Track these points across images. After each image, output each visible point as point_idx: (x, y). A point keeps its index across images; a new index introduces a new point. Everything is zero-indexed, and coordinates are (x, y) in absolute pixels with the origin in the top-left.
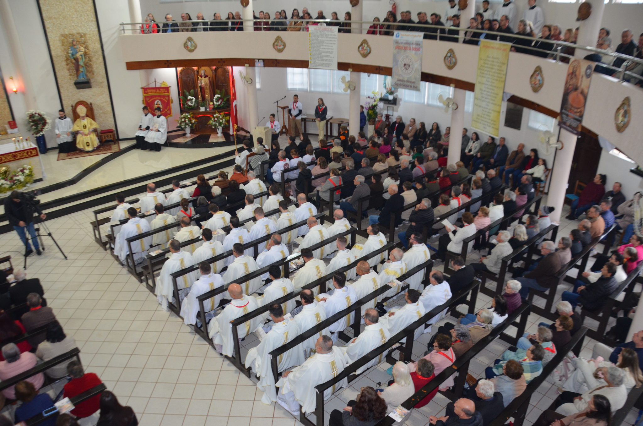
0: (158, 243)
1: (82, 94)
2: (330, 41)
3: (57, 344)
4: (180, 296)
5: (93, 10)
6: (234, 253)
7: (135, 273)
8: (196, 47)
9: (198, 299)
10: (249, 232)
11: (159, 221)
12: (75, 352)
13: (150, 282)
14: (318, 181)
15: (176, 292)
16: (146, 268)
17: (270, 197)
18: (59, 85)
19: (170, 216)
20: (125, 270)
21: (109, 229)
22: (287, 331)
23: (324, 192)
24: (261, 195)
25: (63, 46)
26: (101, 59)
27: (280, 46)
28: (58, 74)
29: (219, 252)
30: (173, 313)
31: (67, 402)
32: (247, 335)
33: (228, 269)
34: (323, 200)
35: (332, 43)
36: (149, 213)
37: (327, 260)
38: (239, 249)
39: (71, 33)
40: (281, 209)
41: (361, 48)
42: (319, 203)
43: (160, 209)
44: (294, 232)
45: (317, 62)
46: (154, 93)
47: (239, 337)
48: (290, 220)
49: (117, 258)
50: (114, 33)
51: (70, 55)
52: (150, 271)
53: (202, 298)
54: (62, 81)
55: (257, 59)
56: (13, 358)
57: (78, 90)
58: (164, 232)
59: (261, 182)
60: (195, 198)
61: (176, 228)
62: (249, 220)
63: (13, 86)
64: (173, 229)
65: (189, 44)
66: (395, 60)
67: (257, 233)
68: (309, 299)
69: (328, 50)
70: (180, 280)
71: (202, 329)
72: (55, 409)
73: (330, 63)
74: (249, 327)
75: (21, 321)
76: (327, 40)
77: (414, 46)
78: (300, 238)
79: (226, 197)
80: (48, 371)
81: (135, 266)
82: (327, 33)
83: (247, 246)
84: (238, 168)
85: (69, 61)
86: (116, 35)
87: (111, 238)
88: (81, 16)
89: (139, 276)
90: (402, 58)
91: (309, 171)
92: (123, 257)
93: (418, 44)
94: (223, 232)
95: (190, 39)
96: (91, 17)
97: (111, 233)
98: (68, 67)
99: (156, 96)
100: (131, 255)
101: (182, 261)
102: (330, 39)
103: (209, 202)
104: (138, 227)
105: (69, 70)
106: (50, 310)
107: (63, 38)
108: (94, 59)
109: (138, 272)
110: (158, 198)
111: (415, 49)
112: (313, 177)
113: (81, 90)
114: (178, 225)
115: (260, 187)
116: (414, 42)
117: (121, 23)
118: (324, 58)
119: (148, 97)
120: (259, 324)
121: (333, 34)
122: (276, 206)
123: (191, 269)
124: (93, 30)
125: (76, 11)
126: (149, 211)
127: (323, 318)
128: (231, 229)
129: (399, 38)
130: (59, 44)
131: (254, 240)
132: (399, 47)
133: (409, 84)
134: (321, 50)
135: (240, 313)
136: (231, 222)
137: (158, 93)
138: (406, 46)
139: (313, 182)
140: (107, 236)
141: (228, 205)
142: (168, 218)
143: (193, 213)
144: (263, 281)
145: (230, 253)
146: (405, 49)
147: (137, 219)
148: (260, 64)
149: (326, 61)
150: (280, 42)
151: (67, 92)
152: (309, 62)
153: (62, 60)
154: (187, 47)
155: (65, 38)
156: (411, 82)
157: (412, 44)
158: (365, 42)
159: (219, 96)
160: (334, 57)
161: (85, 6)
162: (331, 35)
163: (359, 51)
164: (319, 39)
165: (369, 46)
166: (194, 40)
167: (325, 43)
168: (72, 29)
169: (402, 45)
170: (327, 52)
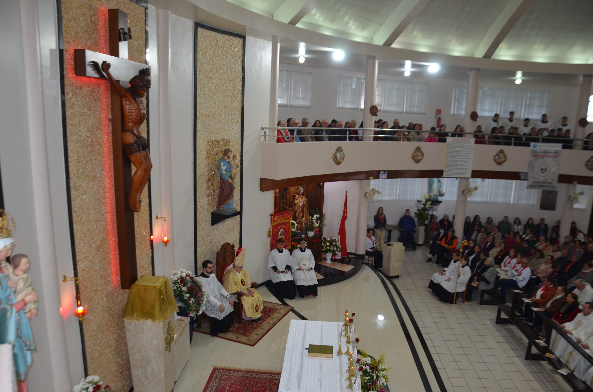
1: (216, 231)
2: (467, 151)
8: (343, 159)
25: (208, 160)
27: (419, 157)
28: (198, 204)
35: (467, 154)
39: (217, 139)
41: (496, 158)
45: (452, 171)
46: (280, 220)
50: (254, 141)
51: (223, 172)
54: (200, 214)
55: (383, 172)
57: (213, 227)
65: (338, 155)
66: (531, 165)
69: (464, 160)
73: (464, 171)
76: (464, 151)
77: (552, 154)
82: (464, 144)
85: (209, 183)
86: (256, 143)
88: (228, 115)
90: (539, 164)
93: (556, 152)
95: (339, 150)
99: (281, 224)
102: (467, 150)
105: (208, 196)
107: (209, 146)
111: (553, 157)
113: (216, 226)
116: (553, 151)
118: (459, 167)
119: (274, 226)
121: (469, 145)
124: (237, 135)
125: (225, 107)
129: (536, 148)
132: (535, 155)
133: (545, 184)
134: (457, 159)
138: (543, 154)
146: (543, 157)
148: (386, 175)
149: (461, 170)
150: (419, 152)
151: (202, 232)
152: (444, 171)
153: (204, 182)
154: (335, 159)
155: (211, 146)
156: (547, 183)
157: (551, 152)
158: (502, 151)
159: (318, 216)
160: (468, 166)
161: (233, 101)
162: (468, 146)
163: (495, 160)
164: (456, 149)
165: (505, 156)
166: (343, 151)
167: (462, 153)
168: (219, 132)
169: (539, 154)
170: (462, 161)
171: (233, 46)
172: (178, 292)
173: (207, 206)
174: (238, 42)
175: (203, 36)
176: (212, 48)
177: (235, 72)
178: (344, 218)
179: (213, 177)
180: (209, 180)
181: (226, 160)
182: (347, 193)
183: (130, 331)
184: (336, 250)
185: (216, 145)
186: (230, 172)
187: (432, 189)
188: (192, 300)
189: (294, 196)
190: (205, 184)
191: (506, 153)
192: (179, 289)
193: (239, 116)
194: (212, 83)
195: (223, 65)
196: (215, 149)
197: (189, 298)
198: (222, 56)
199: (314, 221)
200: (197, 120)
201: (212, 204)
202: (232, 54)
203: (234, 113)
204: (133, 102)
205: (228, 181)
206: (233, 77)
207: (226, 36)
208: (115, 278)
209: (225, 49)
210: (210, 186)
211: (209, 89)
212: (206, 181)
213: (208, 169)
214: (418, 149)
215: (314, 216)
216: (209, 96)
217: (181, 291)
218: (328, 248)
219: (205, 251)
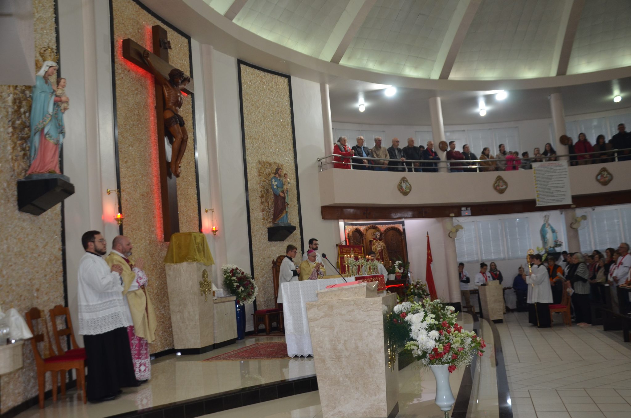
1: (274, 248)
2: (560, 175)
5: (291, 138)
8: (410, 190)
18: (251, 231)
25: (260, 177)
26: (296, 202)
27: (502, 186)
28: (251, 214)
35: (562, 178)
39: (268, 161)
41: (599, 177)
45: (546, 198)
51: (275, 187)
54: (254, 226)
55: (464, 206)
57: (270, 243)
63: (208, 223)
65: (404, 185)
69: (558, 185)
73: (563, 197)
76: (556, 175)
82: (555, 168)
85: (263, 199)
88: (279, 142)
95: (404, 180)
98: (262, 207)
105: (263, 211)
113: (274, 243)
118: (555, 194)
121: (562, 168)
124: (290, 161)
125: (275, 135)
130: (256, 173)
134: (549, 186)
148: (468, 212)
149: (557, 196)
150: (501, 181)
151: (258, 243)
152: (537, 200)
153: (257, 197)
154: (401, 189)
155: (262, 166)
158: (604, 170)
159: (400, 262)
160: (566, 191)
161: (283, 130)
162: (560, 169)
163: (598, 180)
164: (546, 175)
165: (609, 174)
166: (409, 181)
167: (554, 178)
168: (270, 156)
170: (557, 187)
171: (278, 84)
172: (228, 282)
173: (263, 220)
174: (283, 81)
175: (247, 72)
176: (256, 82)
177: (283, 105)
178: (429, 261)
179: (266, 194)
180: (262, 196)
181: (277, 178)
182: (428, 235)
183: (169, 275)
184: (422, 293)
185: (268, 166)
186: (282, 188)
187: (546, 240)
188: (241, 288)
189: (371, 241)
190: (258, 199)
191: (611, 171)
192: (229, 278)
193: (291, 145)
194: (259, 112)
195: (269, 98)
196: (266, 169)
197: (238, 287)
198: (267, 91)
199: (396, 267)
200: (246, 140)
201: (267, 220)
202: (278, 90)
203: (285, 141)
204: (171, 87)
205: (280, 195)
206: (281, 110)
207: (270, 75)
208: (159, 233)
209: (270, 85)
210: (264, 202)
211: (257, 116)
212: (259, 197)
213: (261, 186)
214: (499, 178)
215: (396, 262)
216: (257, 122)
217: (231, 280)
218: (412, 290)
219: (262, 264)
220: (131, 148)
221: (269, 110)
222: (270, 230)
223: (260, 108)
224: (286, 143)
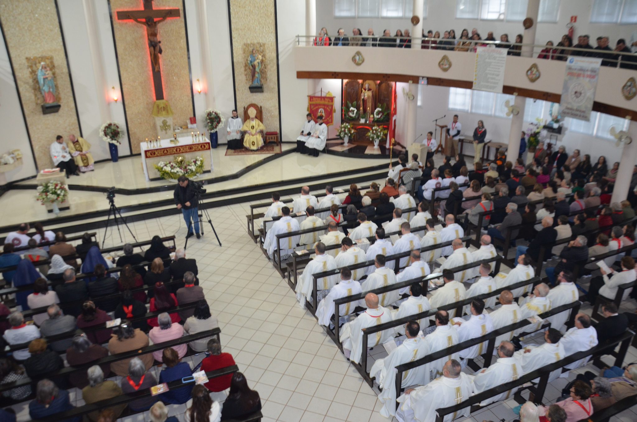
0: (305, 243)
1: (255, 97)
2: (498, 63)
3: (202, 321)
4: (318, 296)
5: (274, 23)
6: (376, 263)
7: (279, 268)
8: (363, 61)
9: (334, 303)
10: (393, 244)
11: (309, 222)
12: (217, 331)
13: (292, 279)
14: (469, 203)
15: (315, 292)
16: (290, 265)
17: (418, 214)
18: (236, 88)
19: (320, 220)
20: (271, 264)
21: (262, 224)
22: (416, 349)
23: (473, 215)
24: (409, 210)
25: (244, 54)
26: (275, 67)
27: (445, 65)
28: (236, 79)
29: (361, 260)
30: (308, 311)
31: (203, 375)
32: (377, 345)
33: (368, 278)
34: (471, 224)
35: (499, 66)
36: (300, 214)
37: (467, 285)
38: (381, 260)
39: (252, 42)
40: (428, 227)
41: (529, 72)
42: (466, 226)
43: (311, 211)
44: (438, 251)
45: (482, 83)
46: (318, 102)
47: (369, 346)
48: (435, 239)
49: (265, 252)
50: (290, 44)
51: (249, 62)
52: (294, 268)
53: (338, 302)
54: (239, 84)
55: (421, 77)
56: (166, 326)
57: (252, 94)
58: (312, 234)
59: (412, 198)
60: (345, 205)
61: (323, 231)
62: (394, 233)
63: (198, 87)
64: (320, 232)
65: (357, 58)
66: (566, 87)
67: (401, 248)
68: (444, 321)
69: (495, 72)
70: (320, 281)
71: (334, 331)
72: (193, 378)
73: (494, 85)
74: (379, 338)
75: (175, 294)
76: (495, 62)
77: (589, 73)
78: (443, 258)
79: (375, 208)
80: (191, 343)
81: (280, 261)
82: (495, 55)
83: (390, 258)
84: (391, 181)
85: (247, 68)
86: (291, 46)
87: (263, 232)
88: (263, 27)
89: (283, 271)
90: (573, 86)
91: (461, 193)
92: (270, 252)
93: (593, 71)
94: (368, 242)
95: (358, 53)
96: (272, 29)
97: (263, 228)
98: (246, 73)
99: (320, 105)
100: (278, 251)
101: (325, 264)
102: (498, 61)
103: (358, 211)
104: (289, 226)
105: (246, 75)
106: (201, 290)
107: (245, 47)
108: (269, 67)
109: (282, 268)
110: (310, 201)
111: (590, 76)
112: (464, 199)
113: (254, 94)
114: (326, 228)
115: (410, 202)
116: (590, 69)
117: (297, 35)
118: (490, 80)
119: (313, 105)
120: (390, 336)
121: (502, 56)
122: (423, 223)
123: (332, 273)
124: (272, 40)
125: (259, 23)
126: (301, 212)
127: (455, 342)
128: (376, 240)
129: (573, 64)
130: (241, 52)
131: (397, 253)
132: (572, 73)
133: (578, 113)
134: (487, 71)
135: (372, 323)
136: (377, 232)
137: (322, 102)
138: (580, 72)
139: (463, 203)
140: (259, 230)
141: (376, 216)
142: (317, 221)
143: (342, 219)
144: (400, 295)
145: (372, 263)
146: (579, 75)
147: (288, 218)
148: (425, 82)
149: (490, 83)
150: (446, 61)
151: (241, 95)
152: (473, 82)
153: (242, 66)
154: (355, 61)
156: (580, 111)
157: (587, 70)
158: (536, 65)
159: (380, 109)
160: (498, 80)
162: (500, 57)
163: (527, 75)
164: (487, 60)
165: (538, 71)
166: (362, 55)
167: (491, 65)
168: (254, 39)
169: (575, 72)
170: (493, 74)
173: (246, 81)
190: (242, 68)
191: (541, 68)
194: (246, 10)
199: (375, 113)
200: (232, 31)
214: (445, 58)
215: (377, 109)
220: (130, 63)
221: (255, 7)
222: (250, 88)
223: (247, 7)
224: (268, 27)
